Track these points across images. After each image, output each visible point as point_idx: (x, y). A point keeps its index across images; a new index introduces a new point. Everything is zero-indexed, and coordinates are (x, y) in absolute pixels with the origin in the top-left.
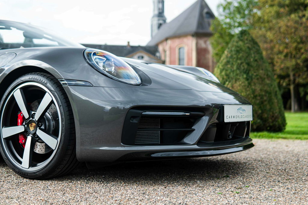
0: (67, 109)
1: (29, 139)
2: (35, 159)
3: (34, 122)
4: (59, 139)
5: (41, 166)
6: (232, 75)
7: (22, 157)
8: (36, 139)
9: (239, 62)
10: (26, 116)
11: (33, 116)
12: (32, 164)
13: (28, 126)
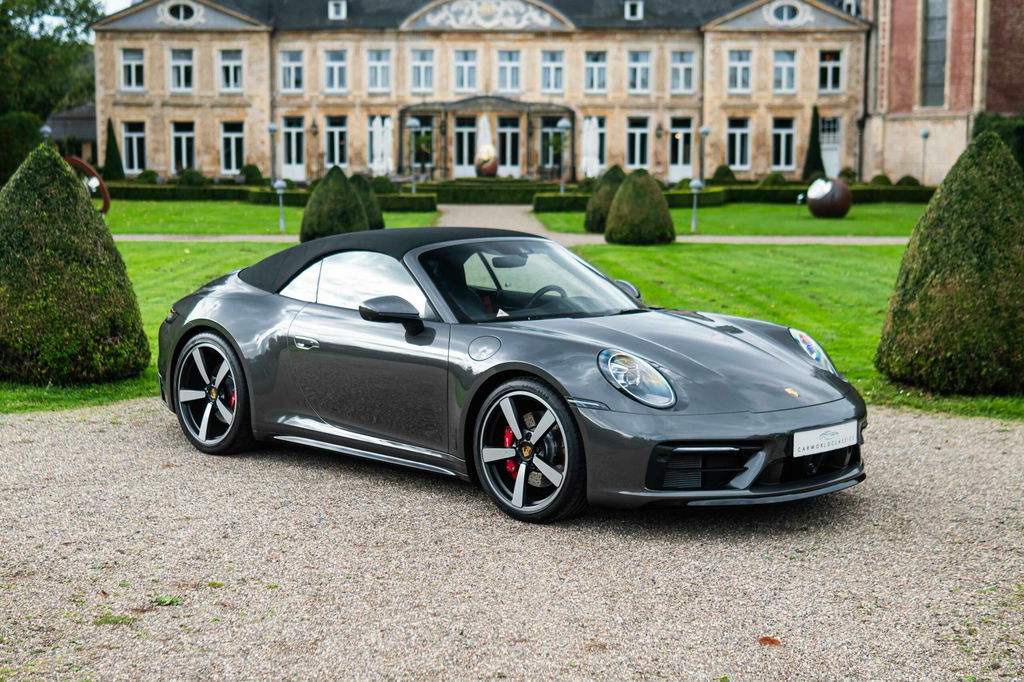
0: (575, 435)
1: (523, 467)
2: (531, 494)
3: (530, 445)
4: (564, 473)
5: (541, 505)
6: (944, 255)
7: (513, 492)
8: (531, 468)
9: (964, 221)
10: (519, 436)
11: (528, 436)
12: (527, 501)
13: (520, 450)
